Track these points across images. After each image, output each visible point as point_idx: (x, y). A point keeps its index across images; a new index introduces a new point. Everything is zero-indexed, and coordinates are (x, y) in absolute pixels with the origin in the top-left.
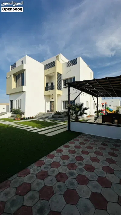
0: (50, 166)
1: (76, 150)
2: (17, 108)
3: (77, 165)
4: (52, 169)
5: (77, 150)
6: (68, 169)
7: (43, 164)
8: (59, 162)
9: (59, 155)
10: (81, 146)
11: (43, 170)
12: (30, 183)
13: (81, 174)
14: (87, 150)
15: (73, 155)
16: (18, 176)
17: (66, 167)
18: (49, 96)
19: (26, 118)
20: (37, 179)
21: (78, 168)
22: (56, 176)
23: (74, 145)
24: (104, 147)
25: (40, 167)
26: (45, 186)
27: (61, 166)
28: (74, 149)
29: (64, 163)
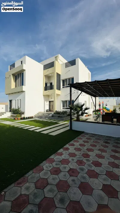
0: (61, 163)
1: (81, 148)
2: (17, 108)
3: (85, 161)
4: (63, 165)
5: (83, 148)
6: (78, 166)
7: (54, 161)
8: (68, 159)
9: (66, 153)
10: (86, 144)
11: (55, 166)
12: (46, 178)
13: (90, 169)
14: (91, 147)
15: (80, 152)
16: (33, 173)
17: (76, 164)
18: (48, 96)
19: (25, 118)
20: (51, 174)
21: (86, 164)
22: (68, 172)
23: (78, 144)
24: (107, 145)
25: (52, 164)
26: (60, 180)
27: (70, 163)
28: (79, 147)
29: (73, 160)
